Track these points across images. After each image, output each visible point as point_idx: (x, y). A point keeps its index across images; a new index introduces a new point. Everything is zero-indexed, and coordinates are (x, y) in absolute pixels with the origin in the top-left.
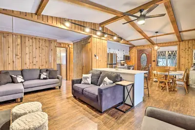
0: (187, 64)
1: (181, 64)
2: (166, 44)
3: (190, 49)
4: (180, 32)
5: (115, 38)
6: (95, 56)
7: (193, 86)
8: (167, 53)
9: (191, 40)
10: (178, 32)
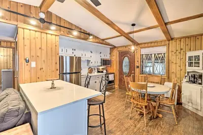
0: (178, 73)
1: (171, 72)
2: (153, 44)
3: (182, 51)
4: (166, 24)
5: (75, 33)
6: (27, 61)
7: (186, 107)
8: (153, 55)
9: (183, 37)
10: (164, 24)
